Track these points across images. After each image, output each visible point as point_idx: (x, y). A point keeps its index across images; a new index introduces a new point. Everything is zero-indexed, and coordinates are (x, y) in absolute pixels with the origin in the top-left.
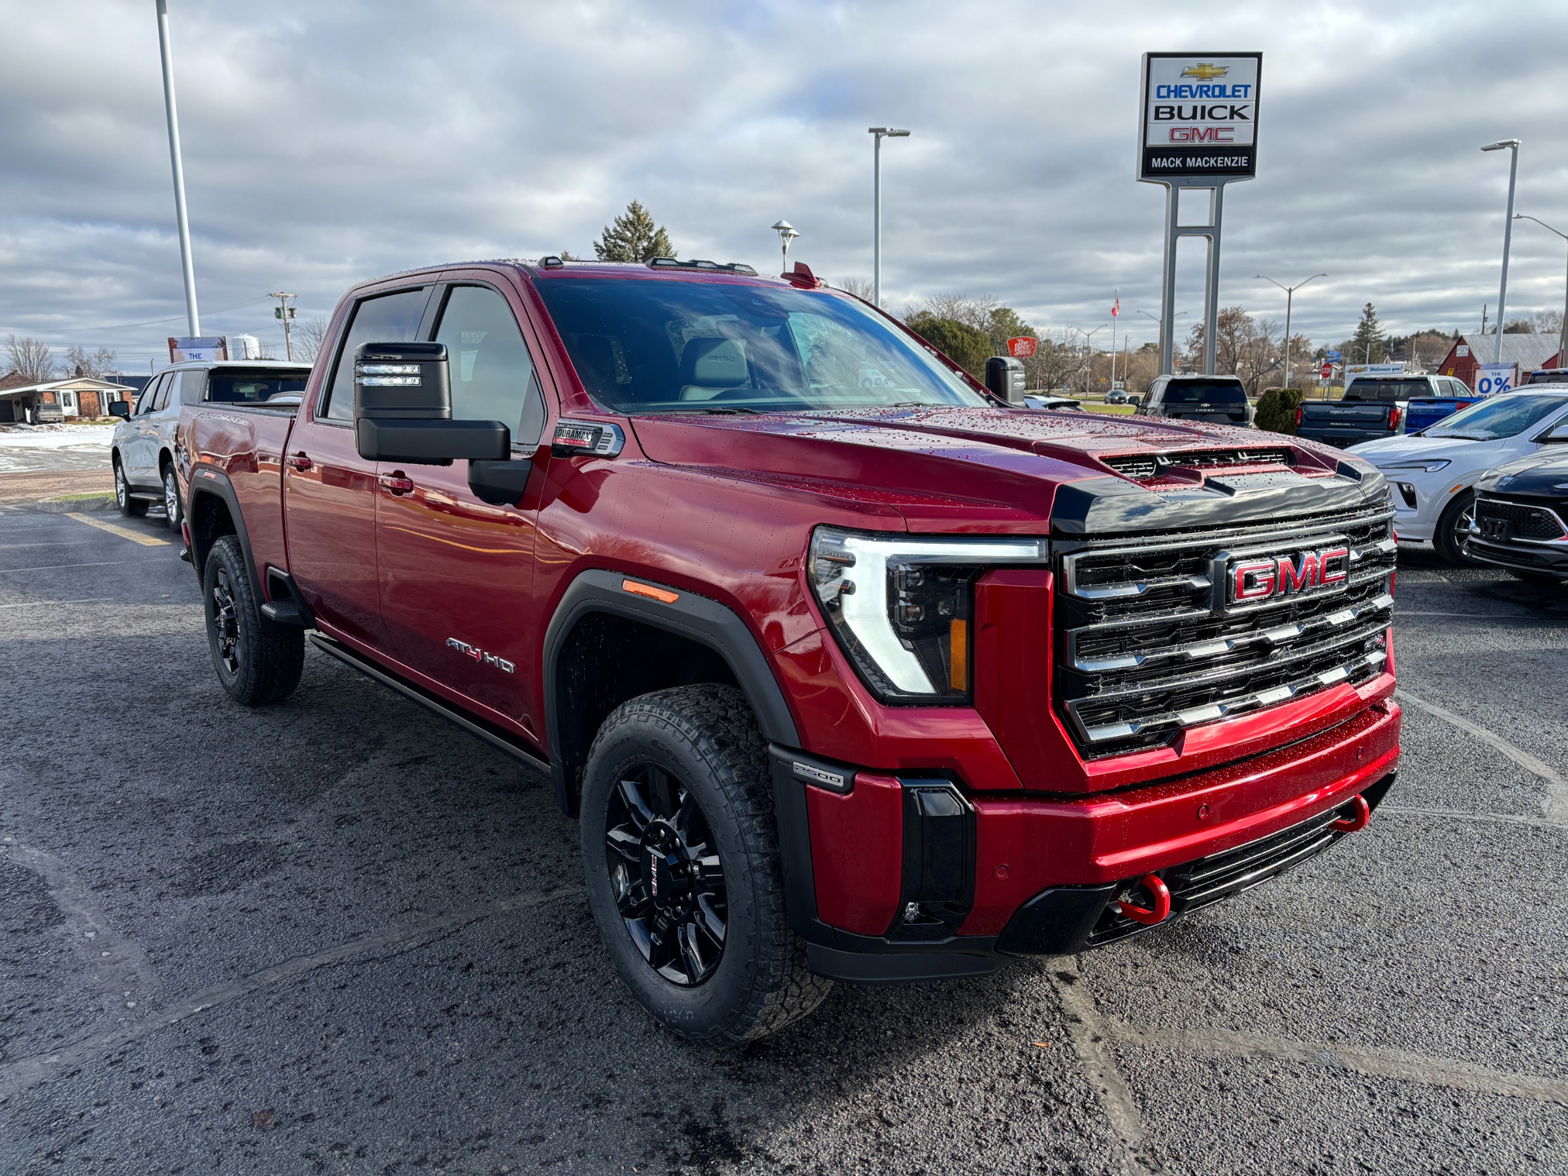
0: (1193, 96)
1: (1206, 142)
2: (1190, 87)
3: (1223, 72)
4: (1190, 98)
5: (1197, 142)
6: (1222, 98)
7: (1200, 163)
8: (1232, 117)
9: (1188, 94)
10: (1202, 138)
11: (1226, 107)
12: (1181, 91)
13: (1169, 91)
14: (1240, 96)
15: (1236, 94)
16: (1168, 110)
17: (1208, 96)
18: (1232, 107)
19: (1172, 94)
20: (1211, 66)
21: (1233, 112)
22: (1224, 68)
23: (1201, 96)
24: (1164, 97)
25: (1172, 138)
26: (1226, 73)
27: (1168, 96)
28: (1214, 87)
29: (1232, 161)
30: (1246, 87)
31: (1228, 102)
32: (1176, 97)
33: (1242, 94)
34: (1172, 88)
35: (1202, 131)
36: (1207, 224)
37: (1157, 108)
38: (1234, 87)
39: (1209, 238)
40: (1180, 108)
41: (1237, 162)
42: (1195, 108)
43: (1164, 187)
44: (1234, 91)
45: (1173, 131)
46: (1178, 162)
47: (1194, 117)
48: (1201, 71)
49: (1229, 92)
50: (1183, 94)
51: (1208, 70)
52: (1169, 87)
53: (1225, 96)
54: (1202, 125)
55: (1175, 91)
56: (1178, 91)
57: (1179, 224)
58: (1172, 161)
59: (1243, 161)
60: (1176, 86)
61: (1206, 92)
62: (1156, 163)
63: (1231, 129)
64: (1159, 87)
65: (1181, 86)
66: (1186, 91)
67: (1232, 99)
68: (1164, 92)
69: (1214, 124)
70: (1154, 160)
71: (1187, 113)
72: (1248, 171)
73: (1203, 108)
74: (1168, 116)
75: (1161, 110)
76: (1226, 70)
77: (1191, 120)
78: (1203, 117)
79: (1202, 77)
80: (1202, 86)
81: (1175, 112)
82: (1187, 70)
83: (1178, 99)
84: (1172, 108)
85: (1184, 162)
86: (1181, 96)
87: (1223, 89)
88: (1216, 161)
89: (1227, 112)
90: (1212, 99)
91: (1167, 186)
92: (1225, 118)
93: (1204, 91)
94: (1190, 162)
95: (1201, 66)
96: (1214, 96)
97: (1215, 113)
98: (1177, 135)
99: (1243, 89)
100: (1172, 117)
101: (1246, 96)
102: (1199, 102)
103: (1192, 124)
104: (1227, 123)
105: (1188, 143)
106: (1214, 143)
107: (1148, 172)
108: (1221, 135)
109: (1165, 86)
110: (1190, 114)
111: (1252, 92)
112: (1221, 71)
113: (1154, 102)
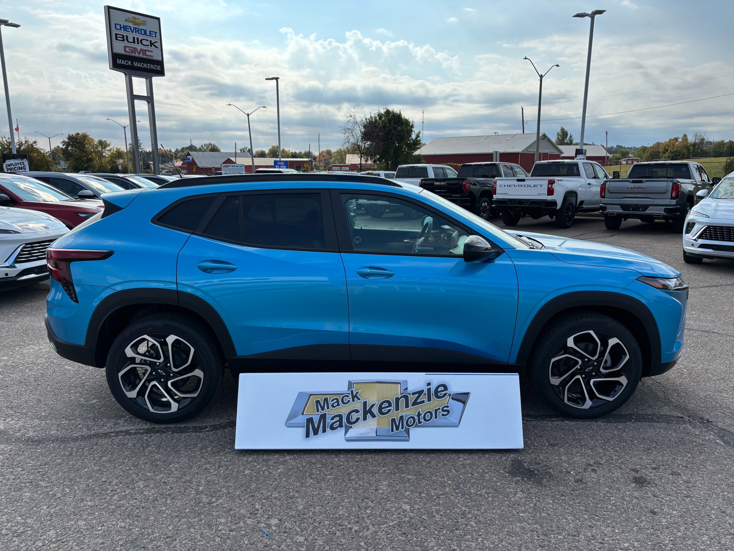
0: (132, 32)
1: (141, 55)
2: (130, 27)
3: (144, 23)
4: (131, 32)
5: (137, 55)
6: (145, 36)
7: (140, 65)
8: (151, 46)
9: (130, 30)
10: (139, 53)
11: (148, 41)
12: (126, 28)
13: (121, 27)
14: (153, 37)
15: (152, 35)
16: (121, 36)
17: (139, 33)
18: (151, 41)
19: (122, 29)
20: (138, 19)
21: (152, 44)
22: (145, 21)
23: (136, 33)
24: (119, 29)
25: (125, 51)
26: (146, 24)
27: (121, 30)
28: (141, 29)
29: (154, 67)
30: (156, 33)
31: (149, 39)
32: (124, 31)
33: (154, 35)
34: (122, 26)
35: (139, 50)
36: (146, 95)
37: (116, 35)
38: (150, 31)
39: (148, 102)
40: (127, 37)
41: (156, 68)
42: (134, 38)
43: (123, 75)
44: (150, 34)
45: (125, 47)
46: (129, 63)
47: (134, 42)
48: (134, 20)
49: (148, 34)
50: (127, 30)
51: (137, 21)
52: (120, 25)
53: (147, 35)
54: (139, 47)
55: (123, 28)
56: (125, 28)
57: (135, 93)
58: (127, 63)
59: (159, 68)
60: (124, 25)
61: (138, 31)
62: (119, 61)
63: (152, 51)
64: (116, 24)
65: (126, 26)
66: (129, 29)
67: (150, 37)
68: (118, 27)
69: (145, 48)
70: (118, 60)
71: (131, 40)
72: (161, 73)
73: (138, 39)
74: (122, 39)
75: (118, 36)
76: (145, 23)
77: (133, 44)
78: (138, 43)
79: (135, 24)
80: (136, 28)
81: (125, 38)
82: (128, 18)
83: (125, 32)
84: (123, 36)
85: (132, 63)
86: (127, 31)
87: (145, 31)
88: (147, 65)
89: (148, 43)
90: (141, 35)
91: (126, 75)
92: (148, 45)
93: (137, 31)
94: (135, 64)
95: (133, 18)
96: (142, 34)
97: (144, 42)
98: (127, 49)
99: (154, 33)
100: (124, 40)
101: (156, 37)
102: (137, 35)
103: (132, 45)
104: (149, 48)
105: (133, 55)
106: (145, 57)
107: (116, 66)
108: (148, 53)
109: (118, 24)
110: (132, 41)
111: (158, 35)
112: (143, 22)
113: (114, 32)
